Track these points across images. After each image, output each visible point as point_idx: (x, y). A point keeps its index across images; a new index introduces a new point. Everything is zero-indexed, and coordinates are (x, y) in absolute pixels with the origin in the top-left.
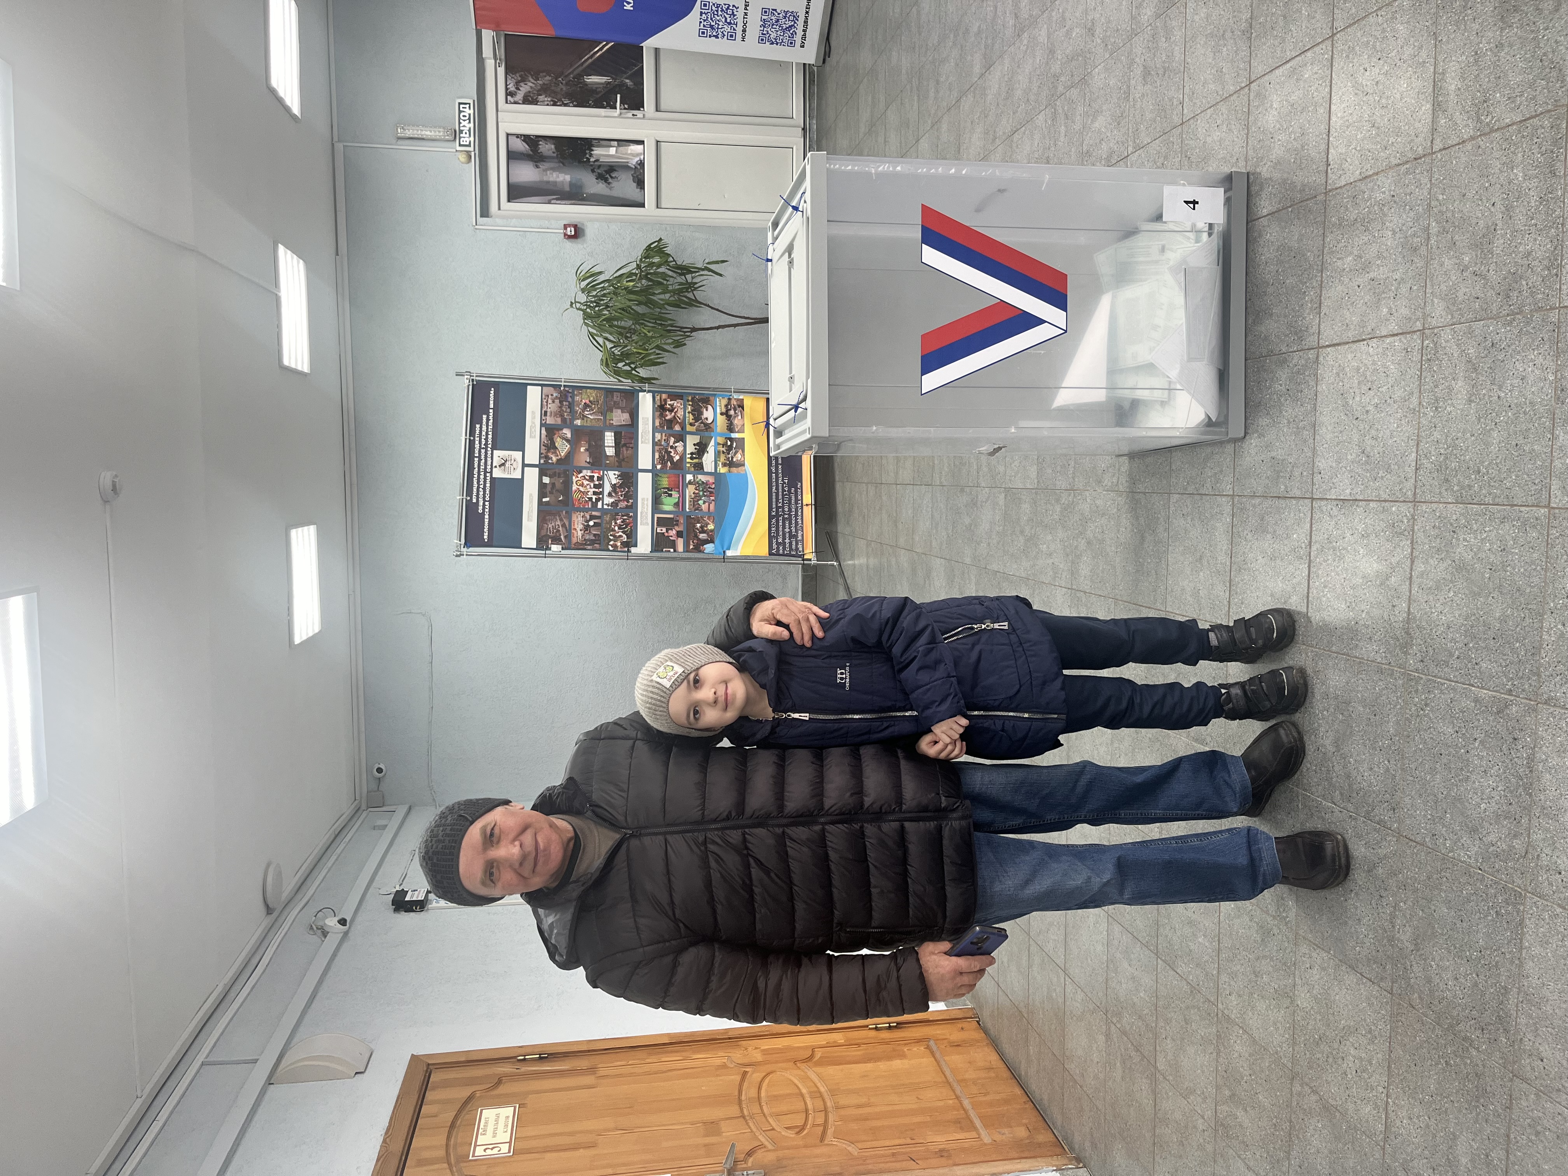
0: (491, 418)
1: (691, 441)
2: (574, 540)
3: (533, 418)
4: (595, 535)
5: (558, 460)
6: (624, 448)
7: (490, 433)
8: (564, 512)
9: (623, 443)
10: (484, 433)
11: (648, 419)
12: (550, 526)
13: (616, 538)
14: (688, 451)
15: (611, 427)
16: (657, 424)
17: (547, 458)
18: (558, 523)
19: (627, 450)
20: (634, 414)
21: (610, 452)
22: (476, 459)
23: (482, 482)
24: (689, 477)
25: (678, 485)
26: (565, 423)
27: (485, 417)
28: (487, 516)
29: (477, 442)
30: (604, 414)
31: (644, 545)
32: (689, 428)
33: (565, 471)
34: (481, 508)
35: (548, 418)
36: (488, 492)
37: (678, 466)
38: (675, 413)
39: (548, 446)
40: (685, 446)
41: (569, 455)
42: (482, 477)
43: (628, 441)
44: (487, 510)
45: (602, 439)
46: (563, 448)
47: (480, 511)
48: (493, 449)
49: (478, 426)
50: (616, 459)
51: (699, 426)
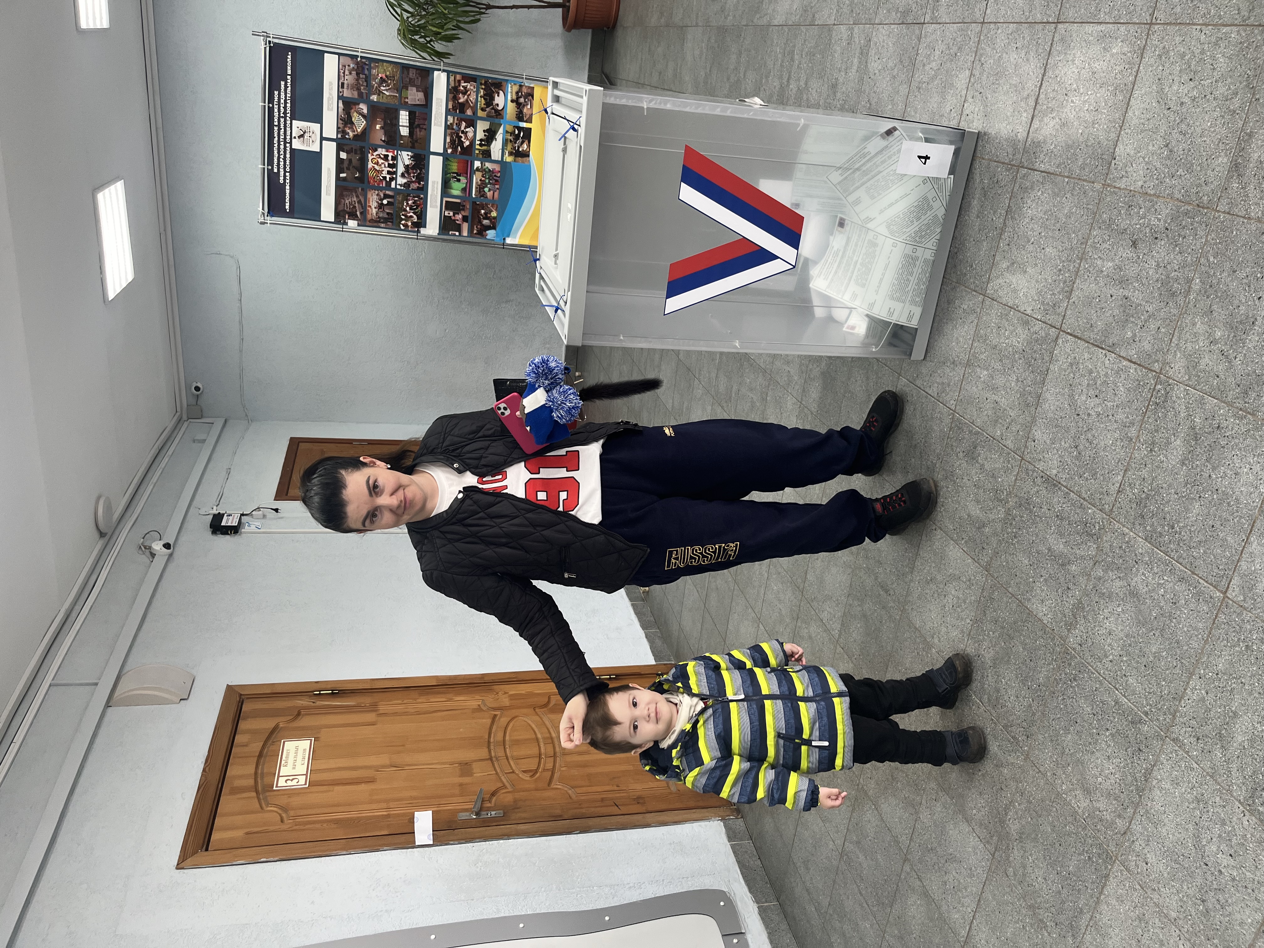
0: (289, 84)
1: (482, 127)
2: (369, 217)
3: (331, 89)
4: (388, 214)
5: (354, 136)
6: (418, 129)
7: (289, 101)
8: (360, 189)
9: (416, 123)
10: (282, 101)
11: (441, 100)
12: (347, 202)
13: (408, 218)
14: (478, 138)
15: (405, 106)
16: (450, 106)
17: (344, 133)
18: (355, 199)
19: (420, 131)
20: (428, 93)
21: (404, 131)
22: (276, 128)
23: (282, 153)
24: (477, 164)
25: (466, 170)
26: (362, 98)
27: (283, 83)
28: (288, 187)
29: (276, 110)
30: (399, 91)
31: (432, 228)
32: (480, 113)
33: (362, 148)
34: (282, 178)
35: (345, 90)
36: (288, 162)
37: (468, 151)
38: (468, 96)
39: (345, 121)
40: (475, 132)
41: (364, 131)
42: (282, 147)
43: (421, 122)
44: (288, 181)
45: (397, 118)
46: (360, 124)
47: (282, 181)
48: (292, 119)
49: (276, 93)
50: (410, 140)
51: (490, 112)
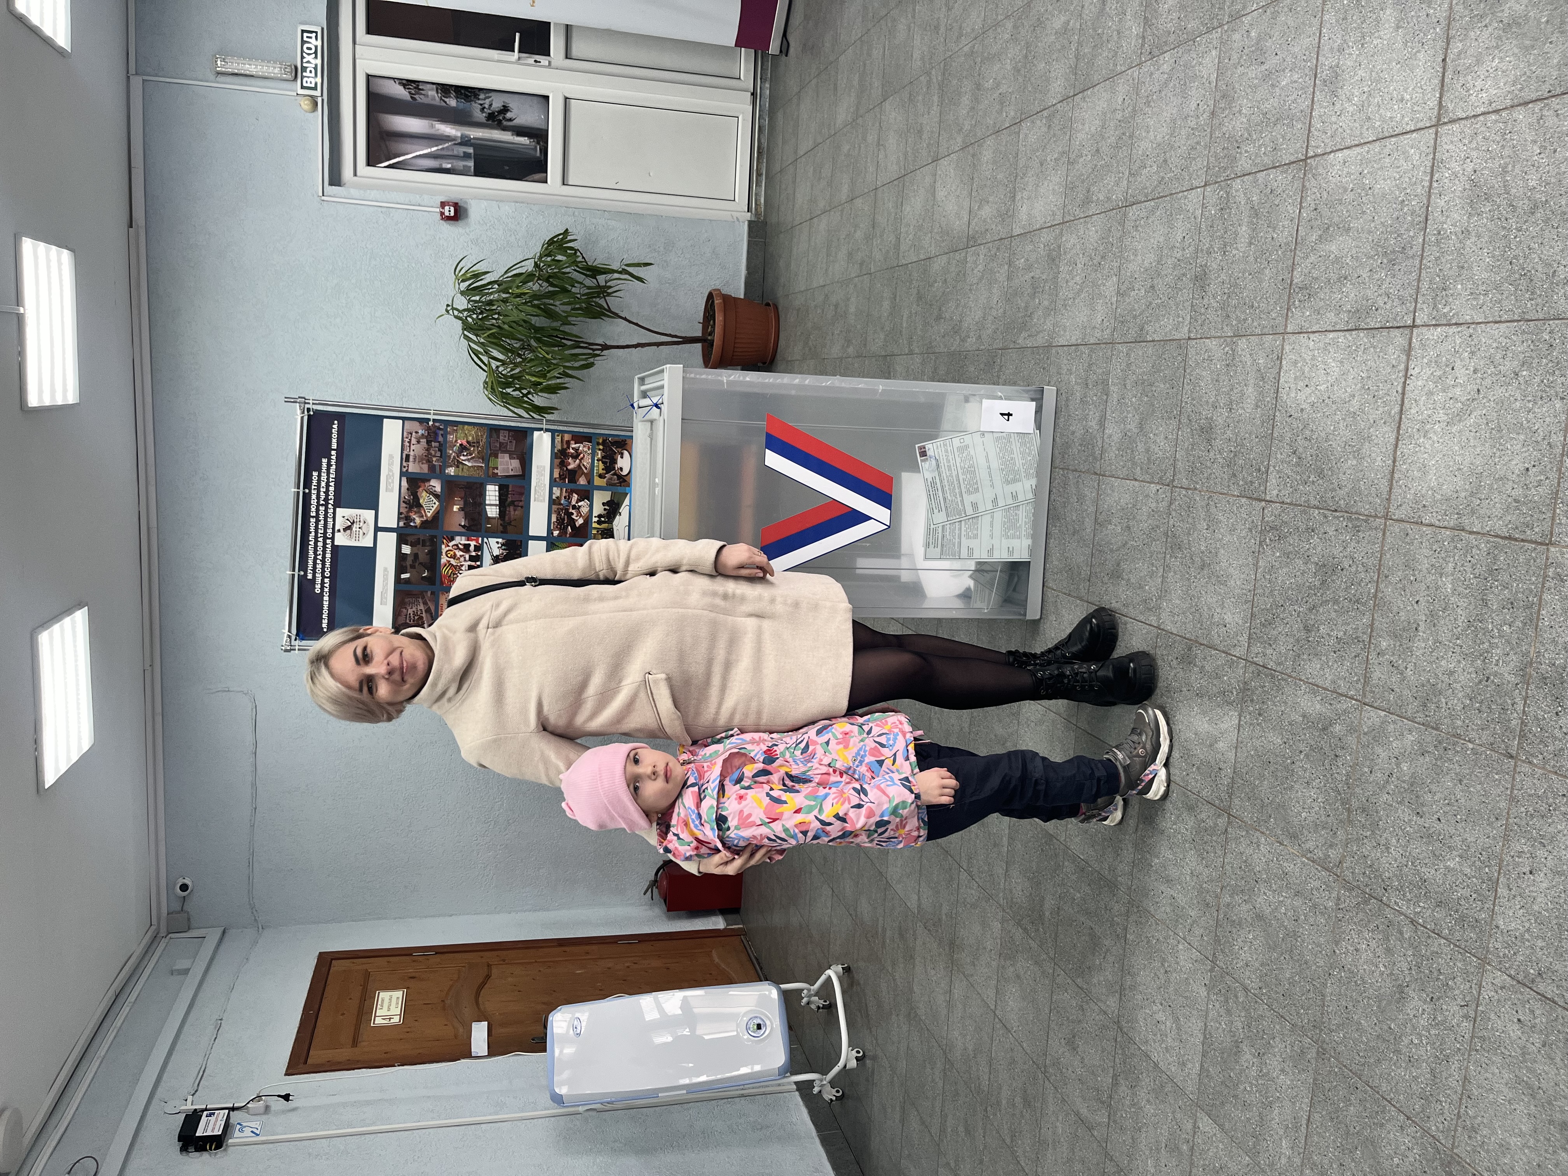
0: (333, 462)
1: (600, 499)
3: (391, 464)
5: (423, 523)
6: (512, 508)
7: (332, 484)
9: (509, 500)
10: (323, 484)
11: (544, 467)
12: (410, 611)
15: (493, 478)
17: (408, 519)
18: (422, 607)
19: (515, 510)
20: (525, 460)
21: (492, 512)
22: (313, 520)
23: (320, 552)
26: (434, 472)
27: (325, 461)
28: (326, 598)
29: (314, 497)
32: (597, 481)
33: (432, 538)
34: (318, 586)
35: (411, 464)
36: (328, 565)
37: (582, 531)
40: (591, 507)
41: (436, 516)
42: (320, 544)
43: (516, 497)
44: (326, 590)
45: (482, 494)
47: (318, 591)
48: (336, 505)
49: (315, 474)
50: (500, 522)
